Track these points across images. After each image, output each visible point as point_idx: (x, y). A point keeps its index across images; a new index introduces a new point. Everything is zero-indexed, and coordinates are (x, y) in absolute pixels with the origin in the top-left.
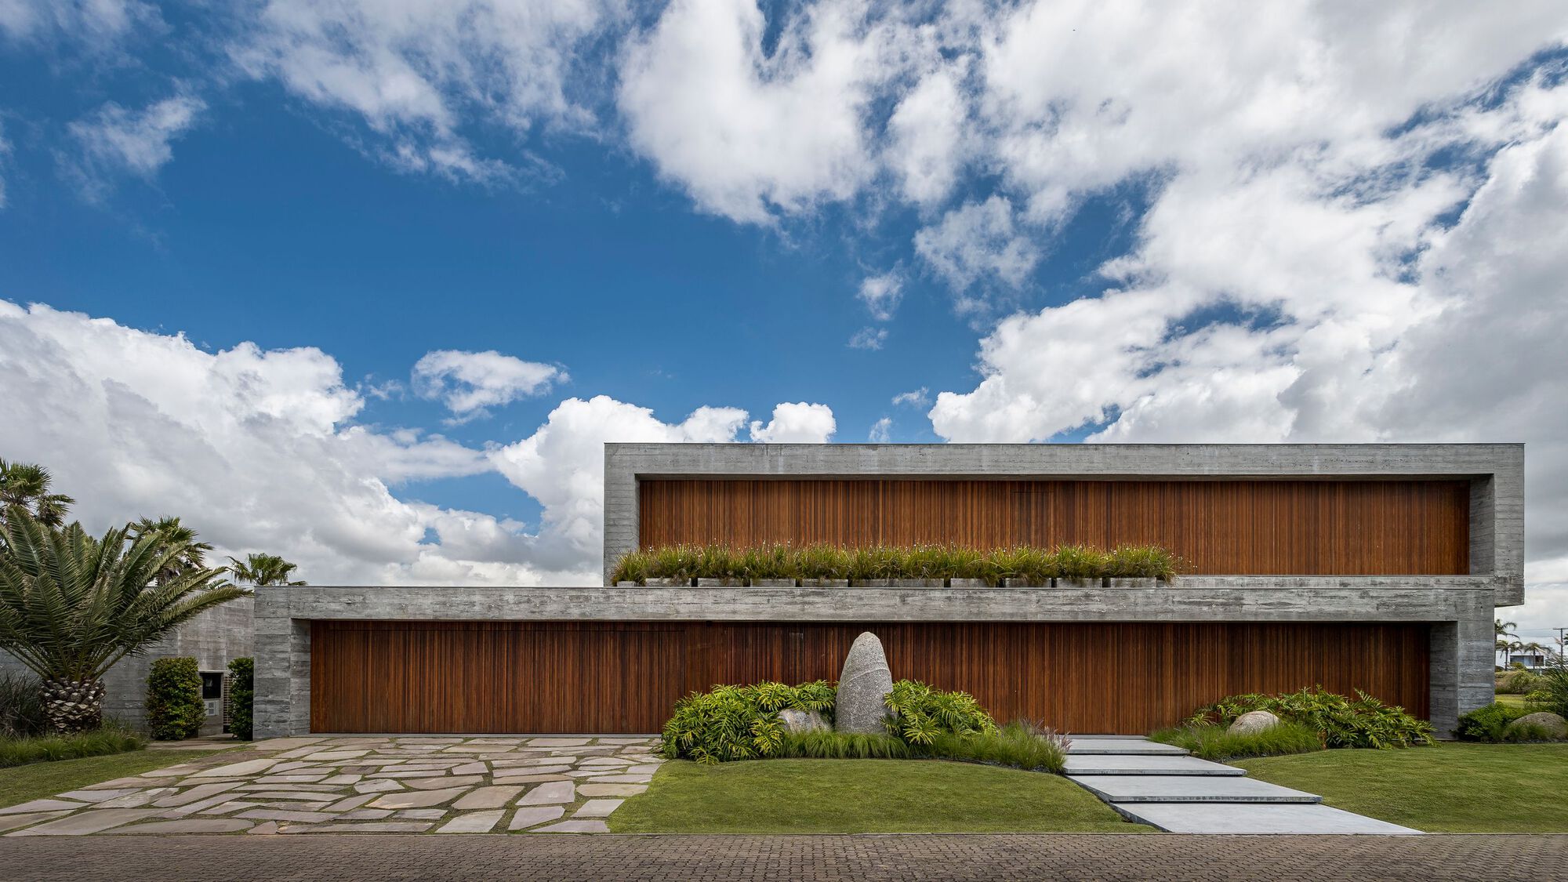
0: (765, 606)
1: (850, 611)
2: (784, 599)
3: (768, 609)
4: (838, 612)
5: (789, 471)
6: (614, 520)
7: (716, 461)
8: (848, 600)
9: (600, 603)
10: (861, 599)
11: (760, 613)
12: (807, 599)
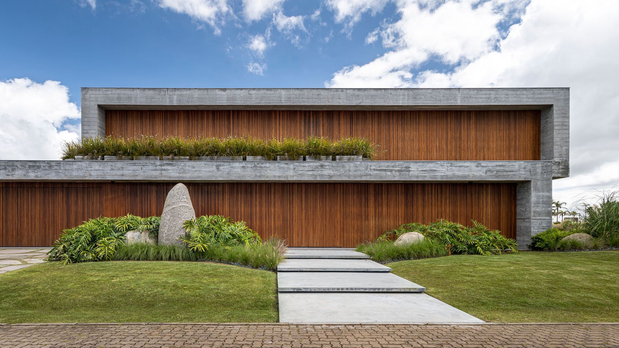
0: (140, 172)
1: (188, 175)
2: (151, 167)
3: (142, 174)
4: (181, 175)
5: (179, 103)
6: (86, 130)
7: (141, 98)
8: (187, 168)
9: (46, 170)
10: (194, 167)
11: (137, 176)
12: (163, 167)
